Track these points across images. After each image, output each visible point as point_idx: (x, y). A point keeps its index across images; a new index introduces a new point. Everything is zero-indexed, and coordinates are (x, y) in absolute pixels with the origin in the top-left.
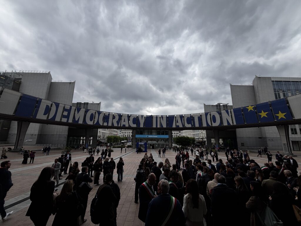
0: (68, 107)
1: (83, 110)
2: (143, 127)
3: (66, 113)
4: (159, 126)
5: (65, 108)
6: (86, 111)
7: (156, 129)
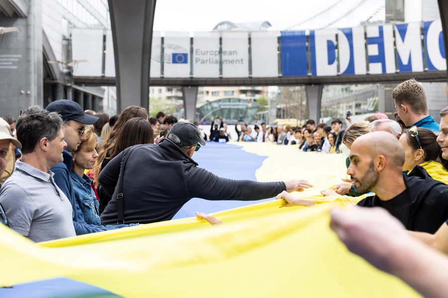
0: (373, 33)
3: (374, 50)
5: (369, 36)
6: (424, 31)
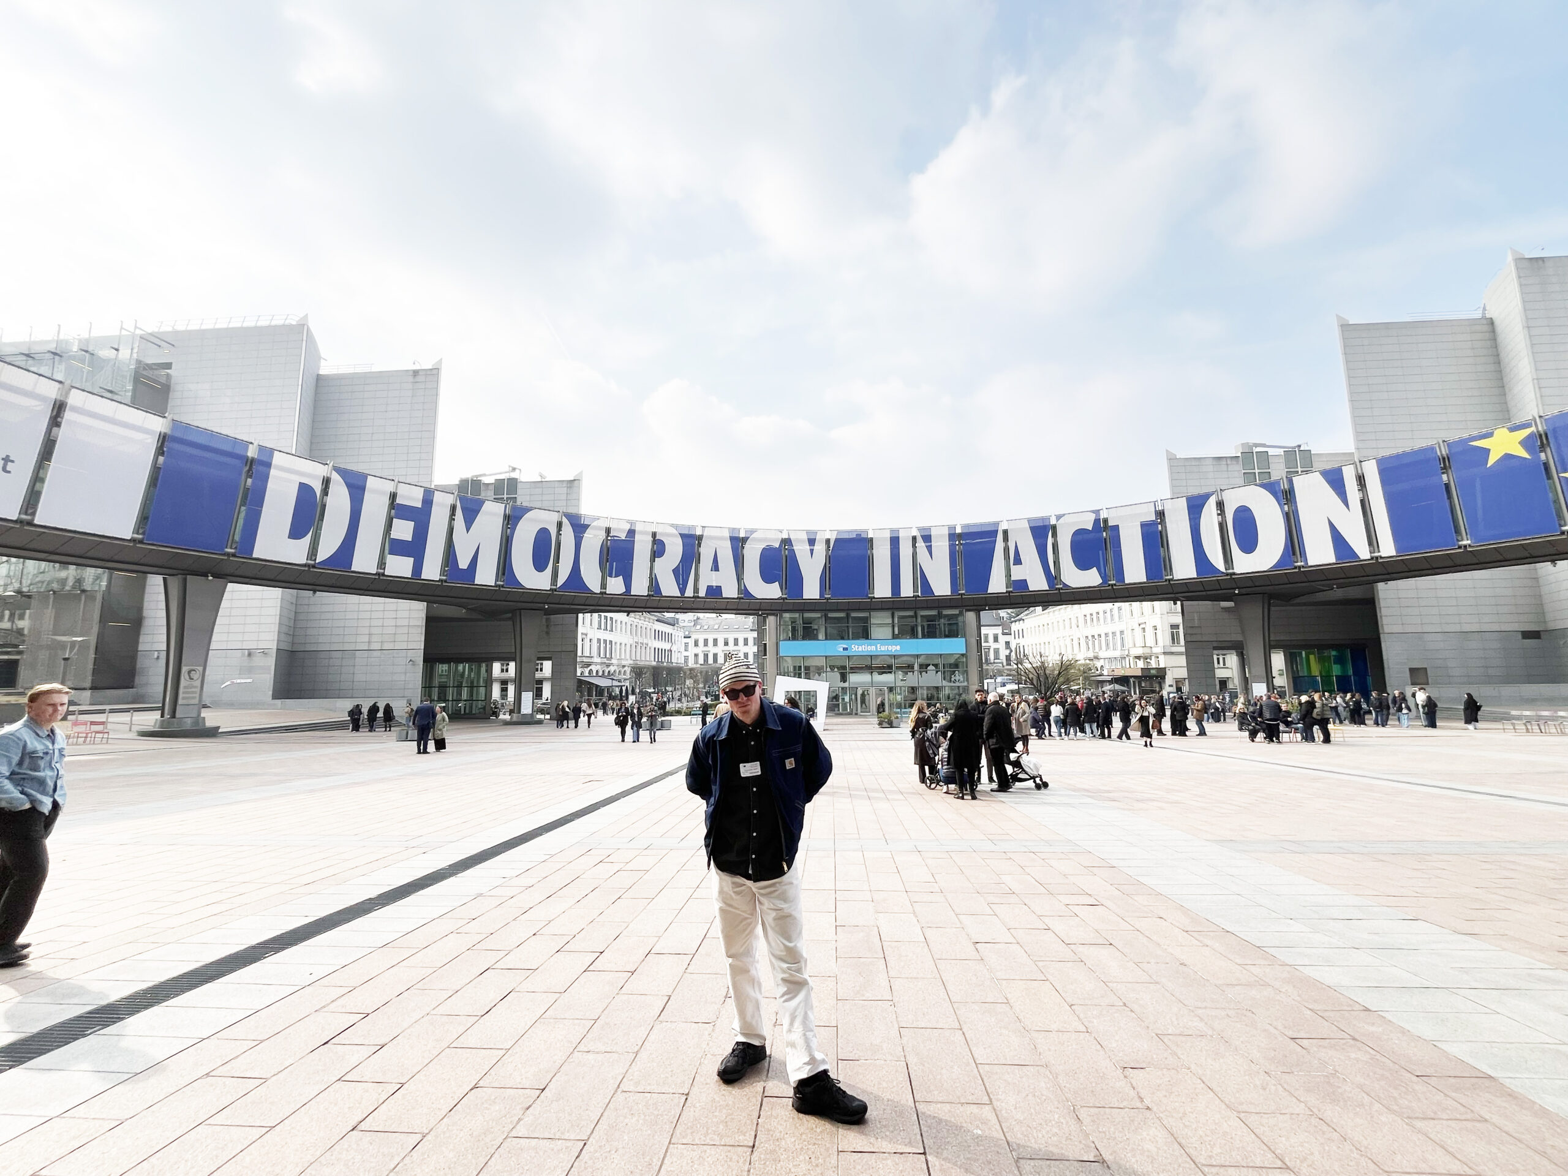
0: (412, 497)
1: (492, 513)
2: (821, 594)
3: (404, 530)
4: (907, 590)
5: (399, 501)
6: (511, 520)
7: (894, 605)
